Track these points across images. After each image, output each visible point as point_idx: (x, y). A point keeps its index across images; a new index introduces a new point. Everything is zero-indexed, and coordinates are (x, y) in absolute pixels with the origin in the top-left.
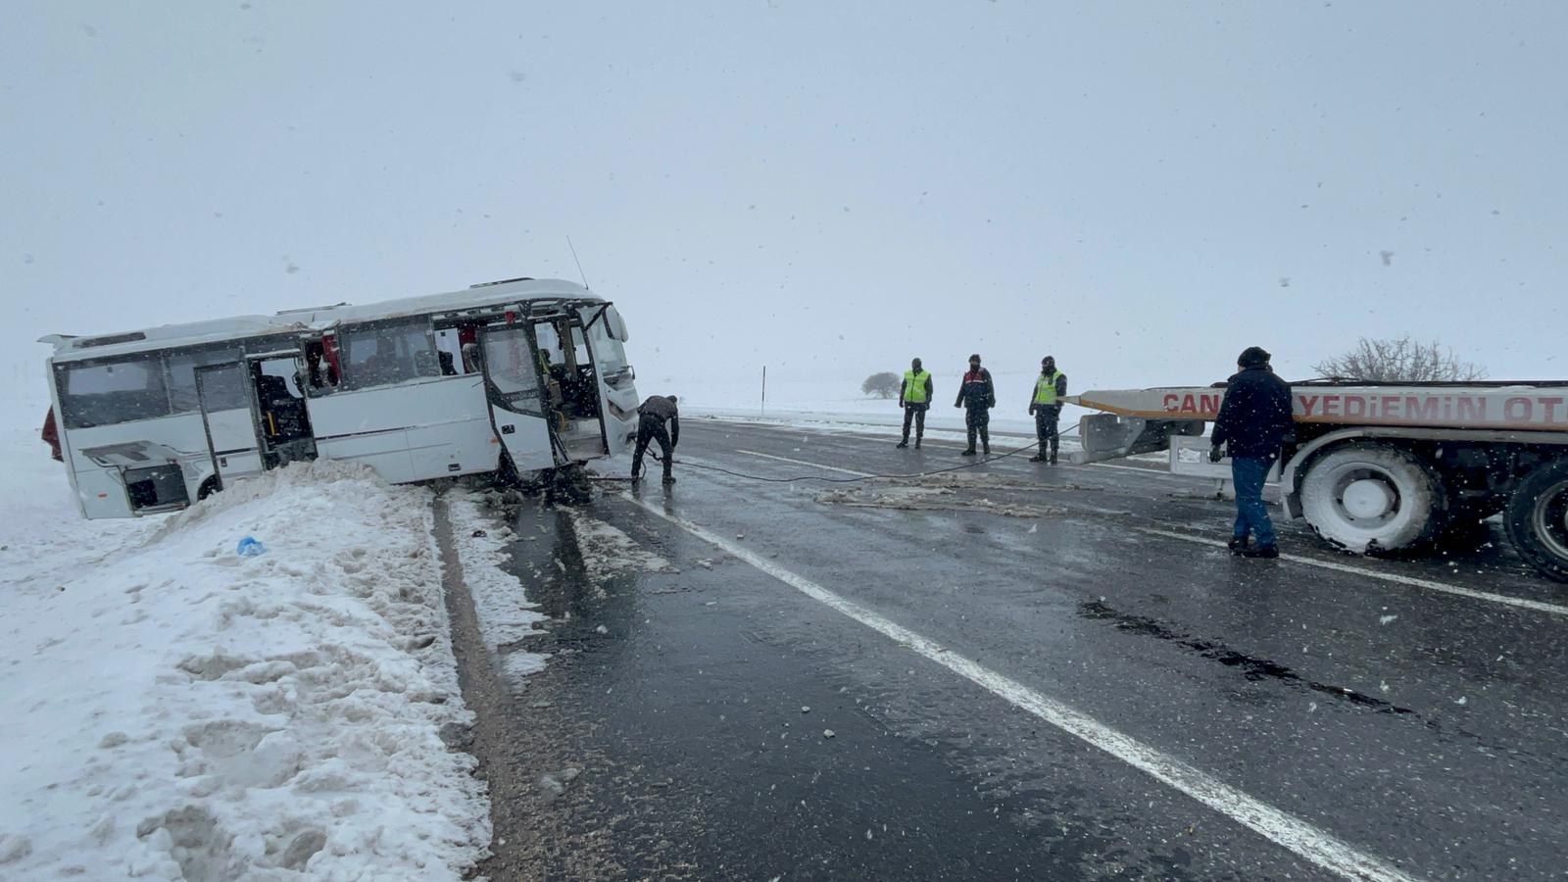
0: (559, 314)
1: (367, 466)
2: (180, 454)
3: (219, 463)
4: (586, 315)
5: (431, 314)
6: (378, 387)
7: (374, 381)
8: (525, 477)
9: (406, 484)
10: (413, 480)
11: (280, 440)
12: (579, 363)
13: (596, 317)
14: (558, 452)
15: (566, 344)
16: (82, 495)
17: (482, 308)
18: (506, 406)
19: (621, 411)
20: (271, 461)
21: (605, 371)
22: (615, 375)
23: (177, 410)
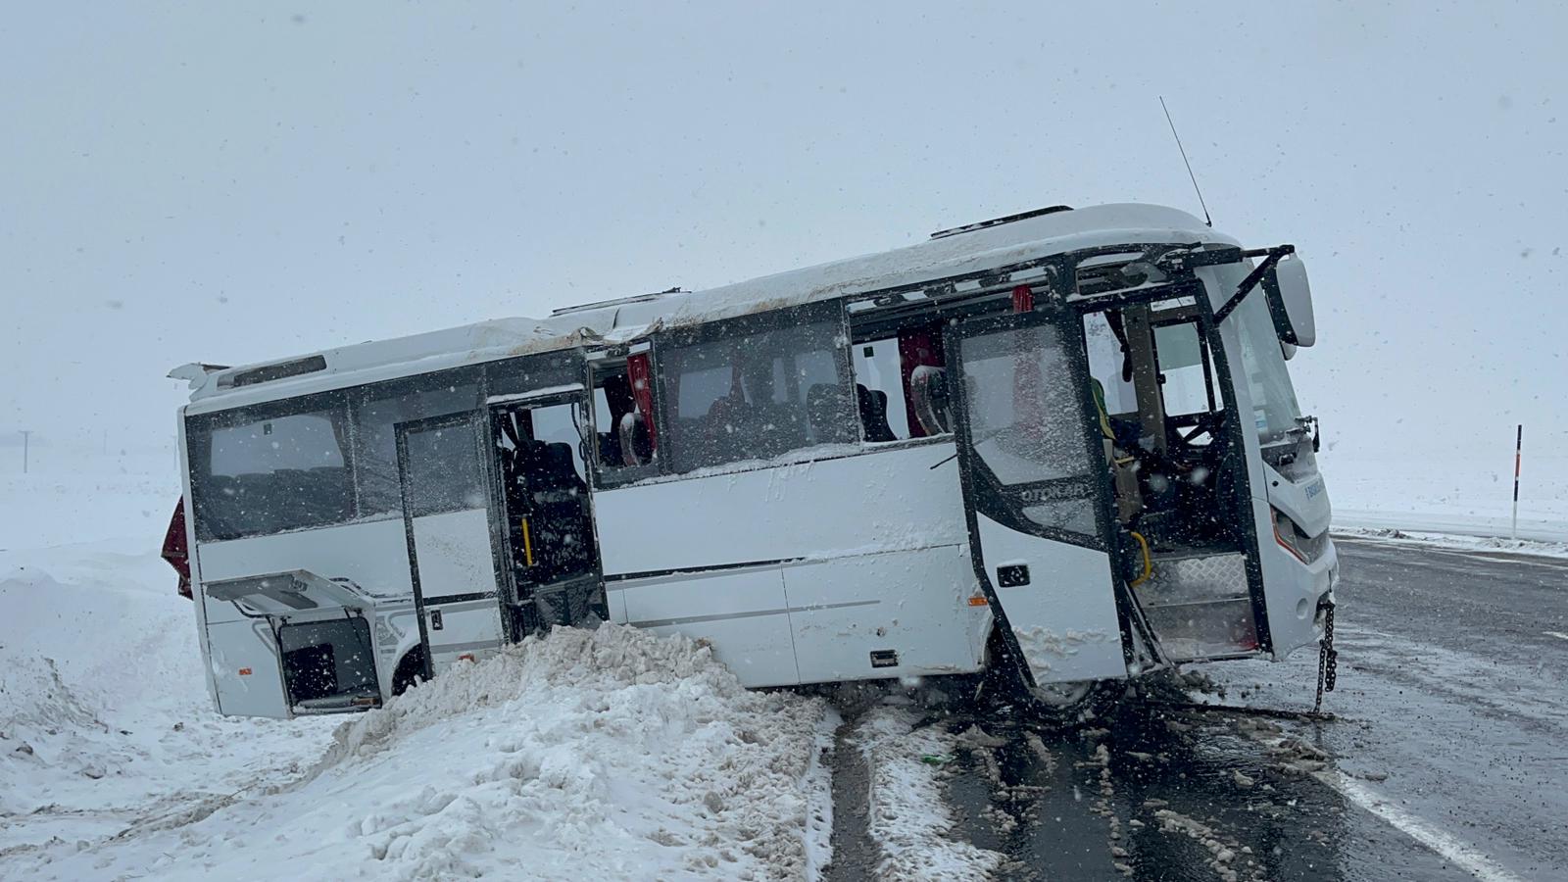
0: (1147, 285)
1: (702, 643)
2: (368, 599)
3: (429, 620)
4: (1217, 284)
5: (846, 299)
6: (730, 467)
7: (724, 452)
8: (1051, 698)
9: (780, 689)
10: (794, 681)
11: (541, 576)
12: (1170, 414)
13: (1247, 285)
14: (1136, 641)
15: (1142, 369)
16: (216, 668)
17: (960, 279)
18: (1010, 515)
19: (1299, 532)
20: (521, 622)
21: (1264, 430)
22: (1286, 442)
23: (369, 510)
